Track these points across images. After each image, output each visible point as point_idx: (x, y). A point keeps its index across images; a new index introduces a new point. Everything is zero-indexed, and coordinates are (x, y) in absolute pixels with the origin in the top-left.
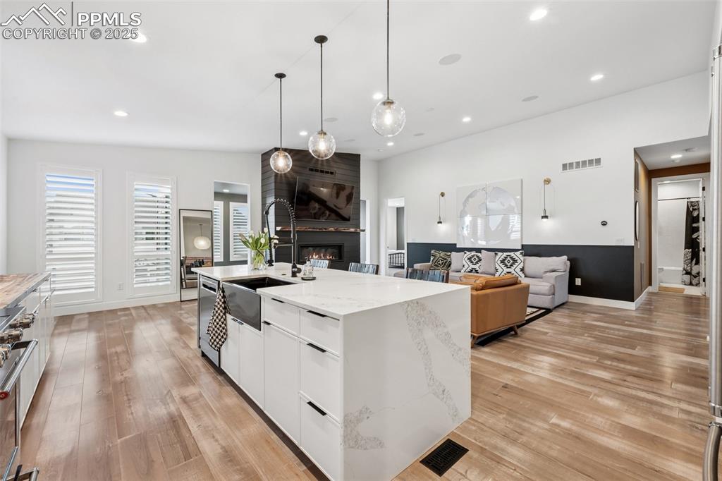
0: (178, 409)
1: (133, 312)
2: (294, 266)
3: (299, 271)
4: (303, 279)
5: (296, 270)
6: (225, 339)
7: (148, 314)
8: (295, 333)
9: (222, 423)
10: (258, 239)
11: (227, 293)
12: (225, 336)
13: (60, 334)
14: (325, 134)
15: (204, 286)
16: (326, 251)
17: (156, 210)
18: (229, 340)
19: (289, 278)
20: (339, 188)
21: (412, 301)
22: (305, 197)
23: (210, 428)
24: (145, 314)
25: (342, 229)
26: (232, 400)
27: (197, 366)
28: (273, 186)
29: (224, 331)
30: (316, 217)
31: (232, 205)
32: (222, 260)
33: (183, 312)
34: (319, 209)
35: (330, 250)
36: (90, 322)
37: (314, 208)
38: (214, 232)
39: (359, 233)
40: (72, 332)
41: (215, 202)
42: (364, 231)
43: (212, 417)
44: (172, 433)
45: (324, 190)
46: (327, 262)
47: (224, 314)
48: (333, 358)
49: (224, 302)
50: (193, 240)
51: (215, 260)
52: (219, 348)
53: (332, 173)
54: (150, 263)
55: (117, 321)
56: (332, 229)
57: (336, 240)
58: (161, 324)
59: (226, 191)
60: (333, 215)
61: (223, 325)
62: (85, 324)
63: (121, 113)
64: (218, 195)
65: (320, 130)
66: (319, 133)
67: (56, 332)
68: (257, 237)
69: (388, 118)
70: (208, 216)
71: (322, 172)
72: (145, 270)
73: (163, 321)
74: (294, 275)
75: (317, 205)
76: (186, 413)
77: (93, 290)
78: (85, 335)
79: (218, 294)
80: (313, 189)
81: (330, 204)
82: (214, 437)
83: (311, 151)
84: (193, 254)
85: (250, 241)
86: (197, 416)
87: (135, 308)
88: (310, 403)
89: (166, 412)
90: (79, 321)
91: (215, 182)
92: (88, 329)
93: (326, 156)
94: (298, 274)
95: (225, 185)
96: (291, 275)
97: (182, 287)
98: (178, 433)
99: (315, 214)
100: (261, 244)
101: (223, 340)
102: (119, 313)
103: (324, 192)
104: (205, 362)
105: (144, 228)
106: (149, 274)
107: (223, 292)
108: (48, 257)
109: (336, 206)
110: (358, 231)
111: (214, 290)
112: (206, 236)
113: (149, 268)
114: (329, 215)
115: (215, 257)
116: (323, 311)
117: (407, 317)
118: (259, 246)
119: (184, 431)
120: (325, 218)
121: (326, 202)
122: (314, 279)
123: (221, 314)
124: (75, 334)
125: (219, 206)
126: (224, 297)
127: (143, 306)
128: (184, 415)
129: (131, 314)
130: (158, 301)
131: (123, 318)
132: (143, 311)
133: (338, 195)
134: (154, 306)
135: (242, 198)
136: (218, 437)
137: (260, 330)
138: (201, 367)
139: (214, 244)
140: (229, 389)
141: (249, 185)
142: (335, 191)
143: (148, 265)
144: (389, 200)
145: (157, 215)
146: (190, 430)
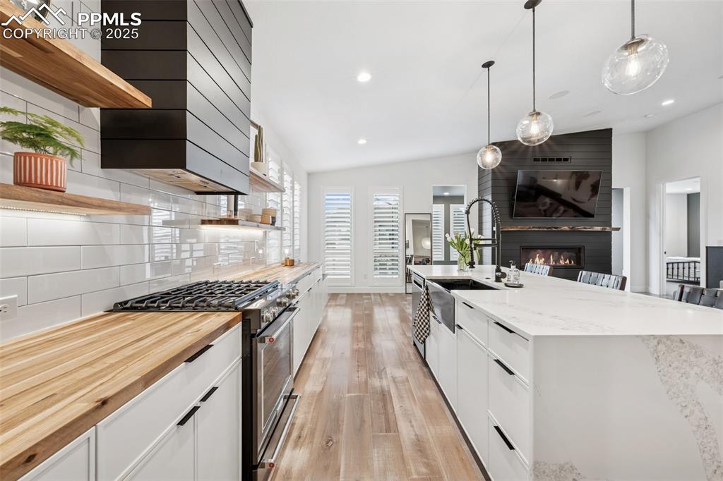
0: (388, 386)
1: (373, 297)
2: (498, 270)
3: (504, 275)
4: (506, 285)
5: (500, 274)
6: (428, 334)
7: (382, 300)
8: (484, 344)
9: (420, 412)
10: (464, 240)
11: (430, 291)
12: (428, 331)
13: (330, 306)
14: (538, 114)
15: (415, 282)
16: (560, 255)
17: (391, 215)
18: (431, 335)
19: (492, 282)
20: (580, 177)
21: (668, 337)
22: (533, 192)
23: (410, 413)
24: (380, 301)
25: (581, 228)
26: (432, 394)
27: (409, 353)
28: (490, 184)
29: (427, 326)
30: (547, 214)
31: (453, 207)
32: (443, 260)
33: (405, 303)
34: (551, 204)
35: (566, 253)
36: (347, 300)
37: (544, 204)
38: (433, 233)
39: (610, 233)
40: (336, 305)
41: (434, 205)
42: (618, 229)
43: (413, 403)
44: (381, 404)
45: (559, 182)
46: (548, 268)
47: (428, 310)
48: (522, 385)
49: (428, 299)
50: (421, 241)
51: (434, 259)
52: (425, 339)
53: (566, 160)
54: (388, 258)
55: (362, 302)
56: (566, 228)
57: (574, 241)
58: (389, 310)
59: (446, 194)
60: (571, 211)
61: (426, 321)
62: (343, 302)
63: (362, 142)
64: (437, 199)
65: (532, 110)
66: (530, 115)
67: (329, 304)
68: (463, 237)
69: (634, 66)
70: (427, 218)
71: (544, 160)
72: (386, 265)
73: (391, 308)
74: (498, 279)
75: (548, 200)
76: (393, 391)
77: (349, 277)
78: (342, 309)
79: (422, 290)
80: (542, 182)
81: (567, 197)
82: (410, 422)
83: (519, 139)
84: (421, 253)
85: (456, 241)
86: (400, 397)
87: (374, 294)
88: (497, 428)
89: (379, 385)
90: (342, 298)
91: (434, 187)
92: (345, 306)
93: (539, 140)
94: (502, 279)
95: (446, 189)
96: (494, 279)
97: (406, 282)
98: (385, 406)
99: (545, 211)
100: (466, 245)
101: (426, 334)
102: (364, 297)
103: (558, 184)
104: (416, 352)
105: (387, 230)
106: (388, 267)
107: (427, 289)
108: (326, 251)
109: (574, 200)
110: (608, 229)
111: (421, 286)
112: (428, 236)
113: (388, 263)
114: (565, 211)
115: (433, 256)
116: (511, 325)
117: (657, 359)
118: (464, 246)
119: (389, 406)
120: (558, 215)
121: (560, 195)
122: (520, 286)
123: (425, 310)
124: (338, 307)
125: (439, 208)
126: (427, 294)
127: (379, 294)
128: (392, 393)
129: (371, 298)
130: (391, 291)
131: (366, 301)
132: (379, 297)
133: (578, 185)
134: (387, 295)
135: (459, 199)
136: (414, 423)
137: (454, 333)
138: (411, 354)
139: (433, 244)
140: (431, 382)
141: (466, 186)
142: (573, 181)
143: (387, 261)
144: (668, 185)
145: (392, 219)
146: (393, 408)
